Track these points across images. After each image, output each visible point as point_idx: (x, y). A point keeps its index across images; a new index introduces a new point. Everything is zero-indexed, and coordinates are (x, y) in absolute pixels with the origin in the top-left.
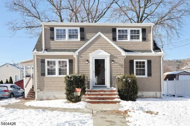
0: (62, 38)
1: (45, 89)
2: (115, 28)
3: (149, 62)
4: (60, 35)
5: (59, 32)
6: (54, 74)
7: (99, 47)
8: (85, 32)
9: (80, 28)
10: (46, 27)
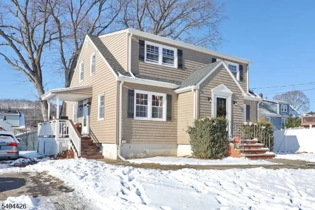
0: (153, 59)
1: (132, 140)
2: (215, 58)
4: (151, 55)
5: (153, 51)
6: (145, 115)
7: (221, 80)
8: (183, 57)
9: (178, 50)
10: (133, 38)
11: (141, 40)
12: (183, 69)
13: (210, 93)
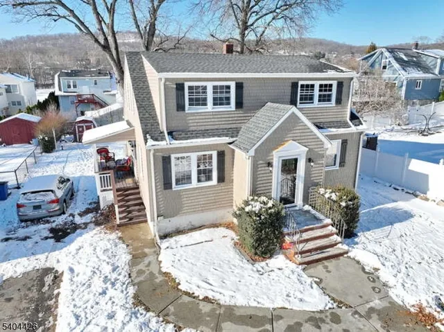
0: (199, 105)
2: (297, 81)
3: (345, 143)
4: (196, 99)
5: (193, 92)
7: (291, 135)
8: (244, 92)
9: (236, 83)
10: (167, 83)
11: (178, 82)
12: (244, 108)
13: (271, 157)
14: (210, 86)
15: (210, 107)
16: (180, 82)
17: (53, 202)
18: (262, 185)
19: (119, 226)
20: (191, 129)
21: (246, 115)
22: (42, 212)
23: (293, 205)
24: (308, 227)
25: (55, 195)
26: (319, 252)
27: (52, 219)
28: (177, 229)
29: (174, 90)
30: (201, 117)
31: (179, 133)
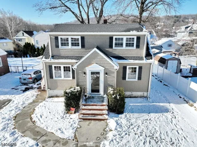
2: (112, 36)
3: (140, 68)
4: (64, 43)
5: (63, 40)
7: (95, 61)
8: (85, 41)
9: (81, 37)
10: (51, 36)
11: (56, 36)
12: (85, 48)
13: (85, 70)
14: (70, 38)
15: (70, 46)
16: (57, 36)
17: (29, 78)
18: (82, 82)
19: (42, 90)
20: (62, 55)
21: (86, 51)
22: (26, 82)
23: (99, 93)
24: (93, 104)
25: (31, 76)
26: (93, 116)
27: (29, 84)
28: (56, 95)
29: (54, 39)
30: (66, 51)
31: (56, 57)
